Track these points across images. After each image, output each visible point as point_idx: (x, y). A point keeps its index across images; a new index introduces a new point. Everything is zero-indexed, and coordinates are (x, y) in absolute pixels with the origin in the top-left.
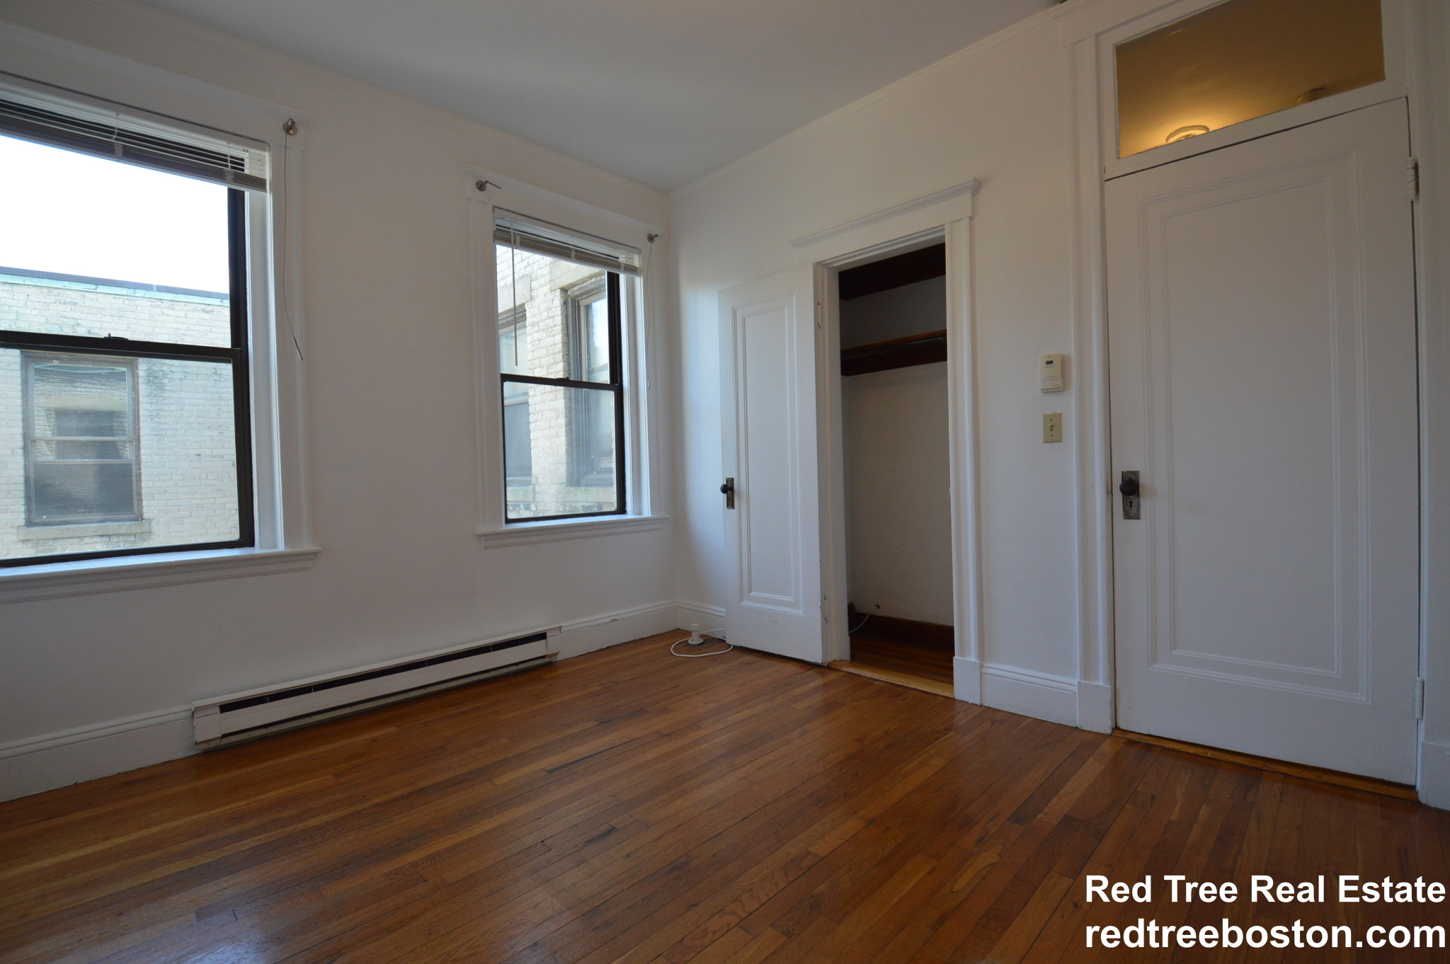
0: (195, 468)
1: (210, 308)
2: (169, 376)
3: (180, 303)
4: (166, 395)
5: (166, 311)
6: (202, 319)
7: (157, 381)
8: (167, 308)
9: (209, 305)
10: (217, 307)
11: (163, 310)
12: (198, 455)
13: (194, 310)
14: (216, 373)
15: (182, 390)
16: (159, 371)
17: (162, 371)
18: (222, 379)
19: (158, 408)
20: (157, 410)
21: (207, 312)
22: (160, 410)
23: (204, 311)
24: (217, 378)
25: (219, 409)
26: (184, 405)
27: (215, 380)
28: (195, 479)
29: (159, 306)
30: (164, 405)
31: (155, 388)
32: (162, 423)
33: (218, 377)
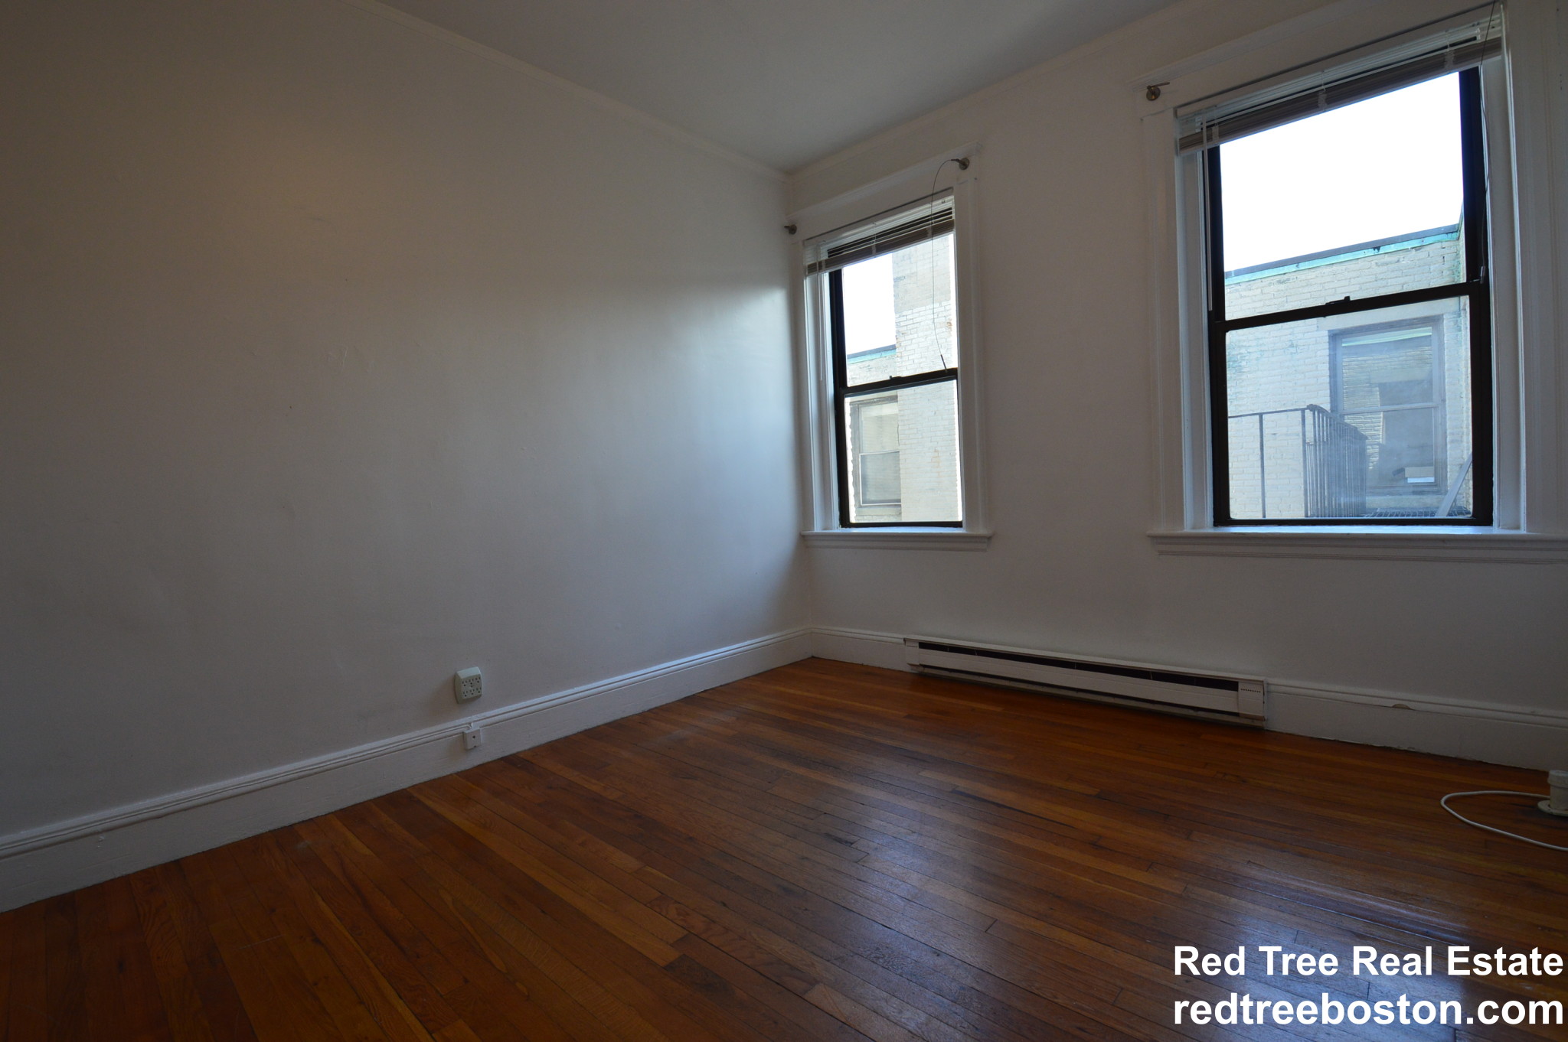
0: (1271, 447)
1: (1286, 277)
2: (1247, 358)
3: (1256, 281)
4: (1244, 377)
5: (1244, 293)
6: (1279, 291)
7: (1236, 364)
8: (1245, 290)
9: (1284, 274)
10: (1293, 274)
11: (1241, 293)
12: (1274, 434)
13: (1270, 284)
14: (1292, 346)
15: (1258, 370)
16: (1237, 355)
17: (1240, 354)
18: (1299, 351)
19: (1237, 391)
20: (1236, 393)
21: (1283, 282)
22: (1238, 392)
23: (1280, 282)
24: (1293, 350)
25: (1296, 383)
26: (1260, 385)
27: (1292, 353)
28: (1270, 459)
29: (1237, 290)
30: (1242, 387)
31: (1234, 371)
32: (1240, 406)
33: (1295, 349)
